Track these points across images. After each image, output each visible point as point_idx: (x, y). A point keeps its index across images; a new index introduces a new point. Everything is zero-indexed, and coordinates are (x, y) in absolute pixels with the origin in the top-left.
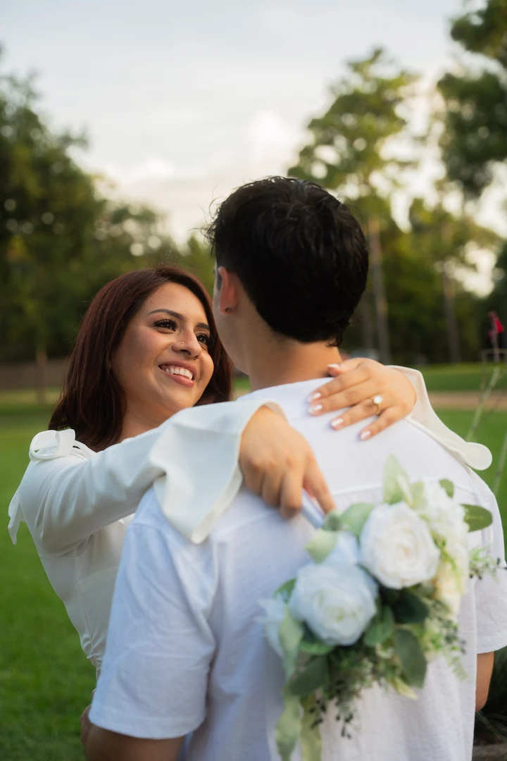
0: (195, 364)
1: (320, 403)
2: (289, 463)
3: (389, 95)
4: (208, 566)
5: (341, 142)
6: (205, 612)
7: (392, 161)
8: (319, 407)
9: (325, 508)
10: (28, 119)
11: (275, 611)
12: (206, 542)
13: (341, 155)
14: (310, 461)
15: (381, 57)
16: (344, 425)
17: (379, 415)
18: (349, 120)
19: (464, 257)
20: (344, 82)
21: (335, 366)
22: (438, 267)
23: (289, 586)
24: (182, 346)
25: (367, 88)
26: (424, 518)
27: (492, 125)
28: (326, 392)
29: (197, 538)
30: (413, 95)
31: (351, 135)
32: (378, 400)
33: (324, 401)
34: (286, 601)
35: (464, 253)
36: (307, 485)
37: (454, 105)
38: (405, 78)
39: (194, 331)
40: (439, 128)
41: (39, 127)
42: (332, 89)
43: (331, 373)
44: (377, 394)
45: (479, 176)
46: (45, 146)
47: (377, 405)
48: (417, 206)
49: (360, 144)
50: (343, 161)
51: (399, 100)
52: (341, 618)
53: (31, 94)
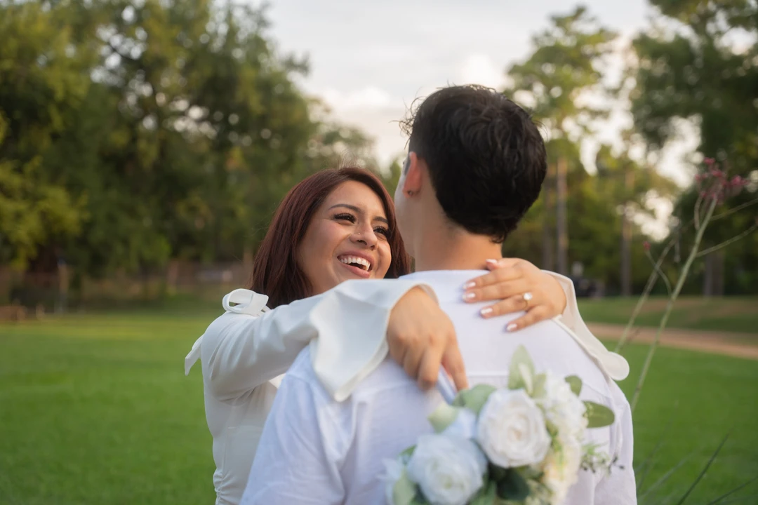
0: (373, 254)
1: (474, 292)
2: (431, 341)
3: (588, 49)
4: (347, 422)
5: (539, 88)
6: (338, 463)
7: (585, 109)
8: (472, 295)
9: (459, 386)
10: (258, 45)
11: (395, 470)
12: (348, 402)
13: (538, 99)
14: (451, 341)
15: (583, 15)
16: (492, 315)
17: (527, 311)
18: (549, 69)
19: (644, 203)
20: (547, 35)
21: (493, 261)
22: (619, 210)
23: (410, 451)
24: (359, 237)
25: (568, 42)
26: (540, 406)
27: (680, 85)
28: (480, 282)
29: (340, 397)
30: (610, 52)
31: (549, 83)
32: (527, 297)
33: (479, 291)
34: (405, 463)
35: (645, 200)
36: (445, 362)
37: (647, 63)
38: (604, 35)
39: (371, 224)
40: (631, 83)
41: (266, 52)
42: (536, 40)
43: (489, 267)
44: (528, 291)
45: (663, 129)
46: (270, 69)
47: (526, 301)
48: (604, 152)
49: (556, 92)
50: (539, 105)
51: (597, 55)
52: (449, 485)
53: (262, 23)
